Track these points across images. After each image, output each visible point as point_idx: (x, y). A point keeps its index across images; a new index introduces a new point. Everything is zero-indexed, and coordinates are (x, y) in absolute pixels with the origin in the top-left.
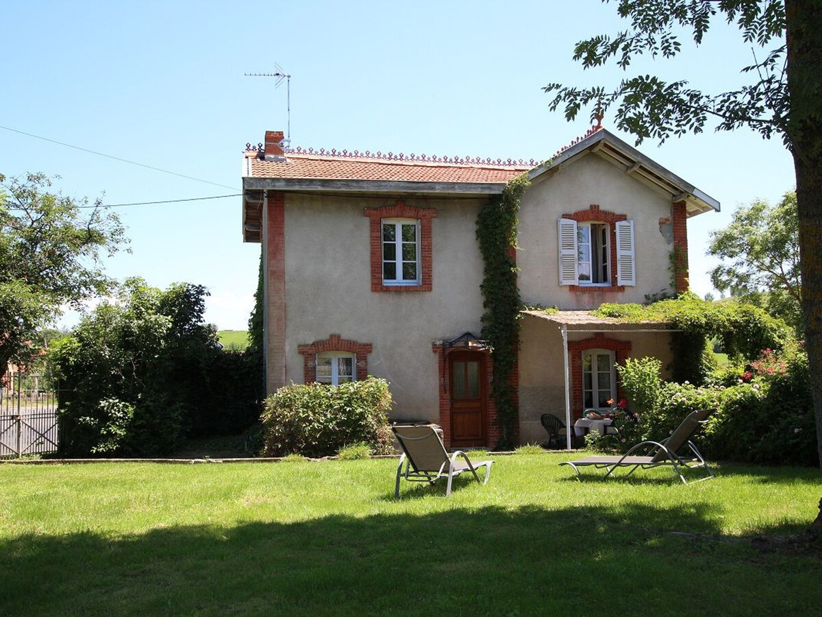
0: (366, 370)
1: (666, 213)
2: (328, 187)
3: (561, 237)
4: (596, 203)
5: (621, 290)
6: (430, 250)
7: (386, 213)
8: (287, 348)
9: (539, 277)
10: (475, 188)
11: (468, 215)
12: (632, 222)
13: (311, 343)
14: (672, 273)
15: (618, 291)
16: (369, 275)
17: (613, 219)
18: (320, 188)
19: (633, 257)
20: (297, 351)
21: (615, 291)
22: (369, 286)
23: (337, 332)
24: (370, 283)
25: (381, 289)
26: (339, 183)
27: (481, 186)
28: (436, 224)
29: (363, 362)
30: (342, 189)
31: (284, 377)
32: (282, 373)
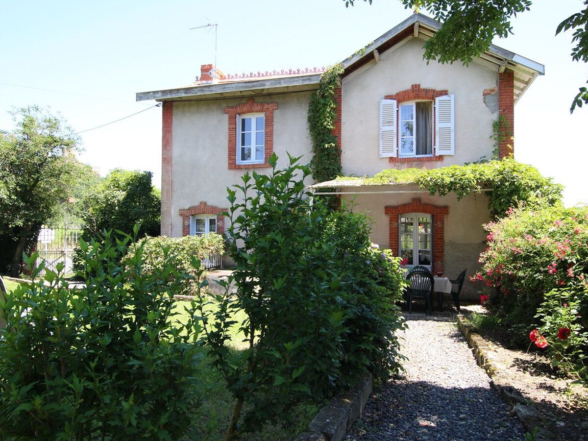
0: (223, 228)
1: (491, 84)
2: (189, 93)
3: (381, 115)
4: (417, 83)
5: (439, 160)
6: (272, 135)
7: (240, 109)
8: (173, 212)
9: (361, 152)
10: (297, 81)
11: (303, 105)
12: (453, 96)
13: (187, 208)
14: (496, 141)
15: (436, 160)
16: (227, 157)
17: (434, 94)
18: (184, 95)
19: (453, 128)
20: (178, 214)
21: (433, 161)
22: (227, 165)
23: (204, 200)
24: (227, 163)
25: (235, 167)
26: (196, 90)
27: (303, 78)
28: (277, 113)
29: (221, 222)
30: (199, 94)
31: (170, 232)
32: (169, 229)
